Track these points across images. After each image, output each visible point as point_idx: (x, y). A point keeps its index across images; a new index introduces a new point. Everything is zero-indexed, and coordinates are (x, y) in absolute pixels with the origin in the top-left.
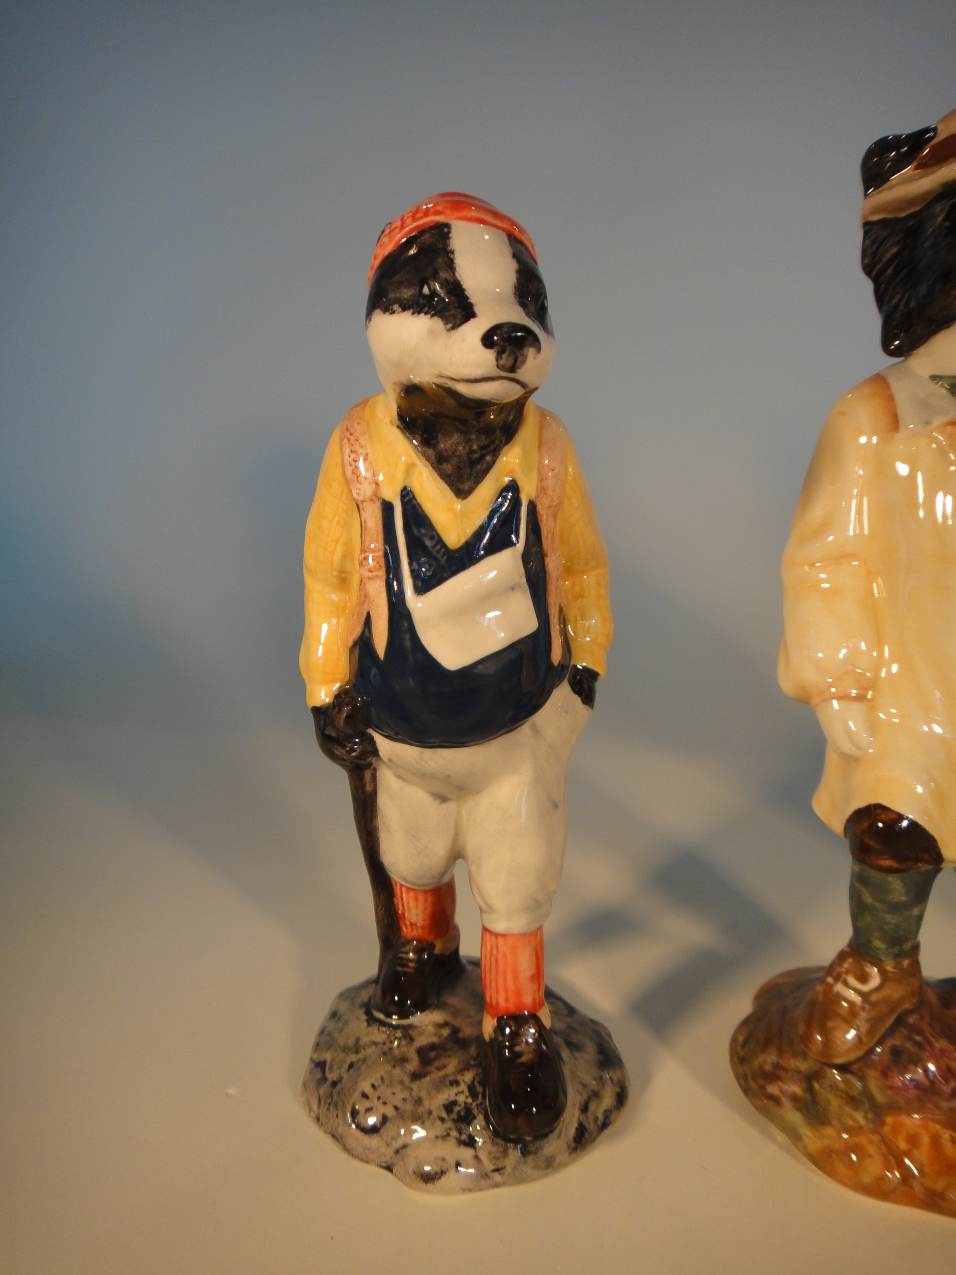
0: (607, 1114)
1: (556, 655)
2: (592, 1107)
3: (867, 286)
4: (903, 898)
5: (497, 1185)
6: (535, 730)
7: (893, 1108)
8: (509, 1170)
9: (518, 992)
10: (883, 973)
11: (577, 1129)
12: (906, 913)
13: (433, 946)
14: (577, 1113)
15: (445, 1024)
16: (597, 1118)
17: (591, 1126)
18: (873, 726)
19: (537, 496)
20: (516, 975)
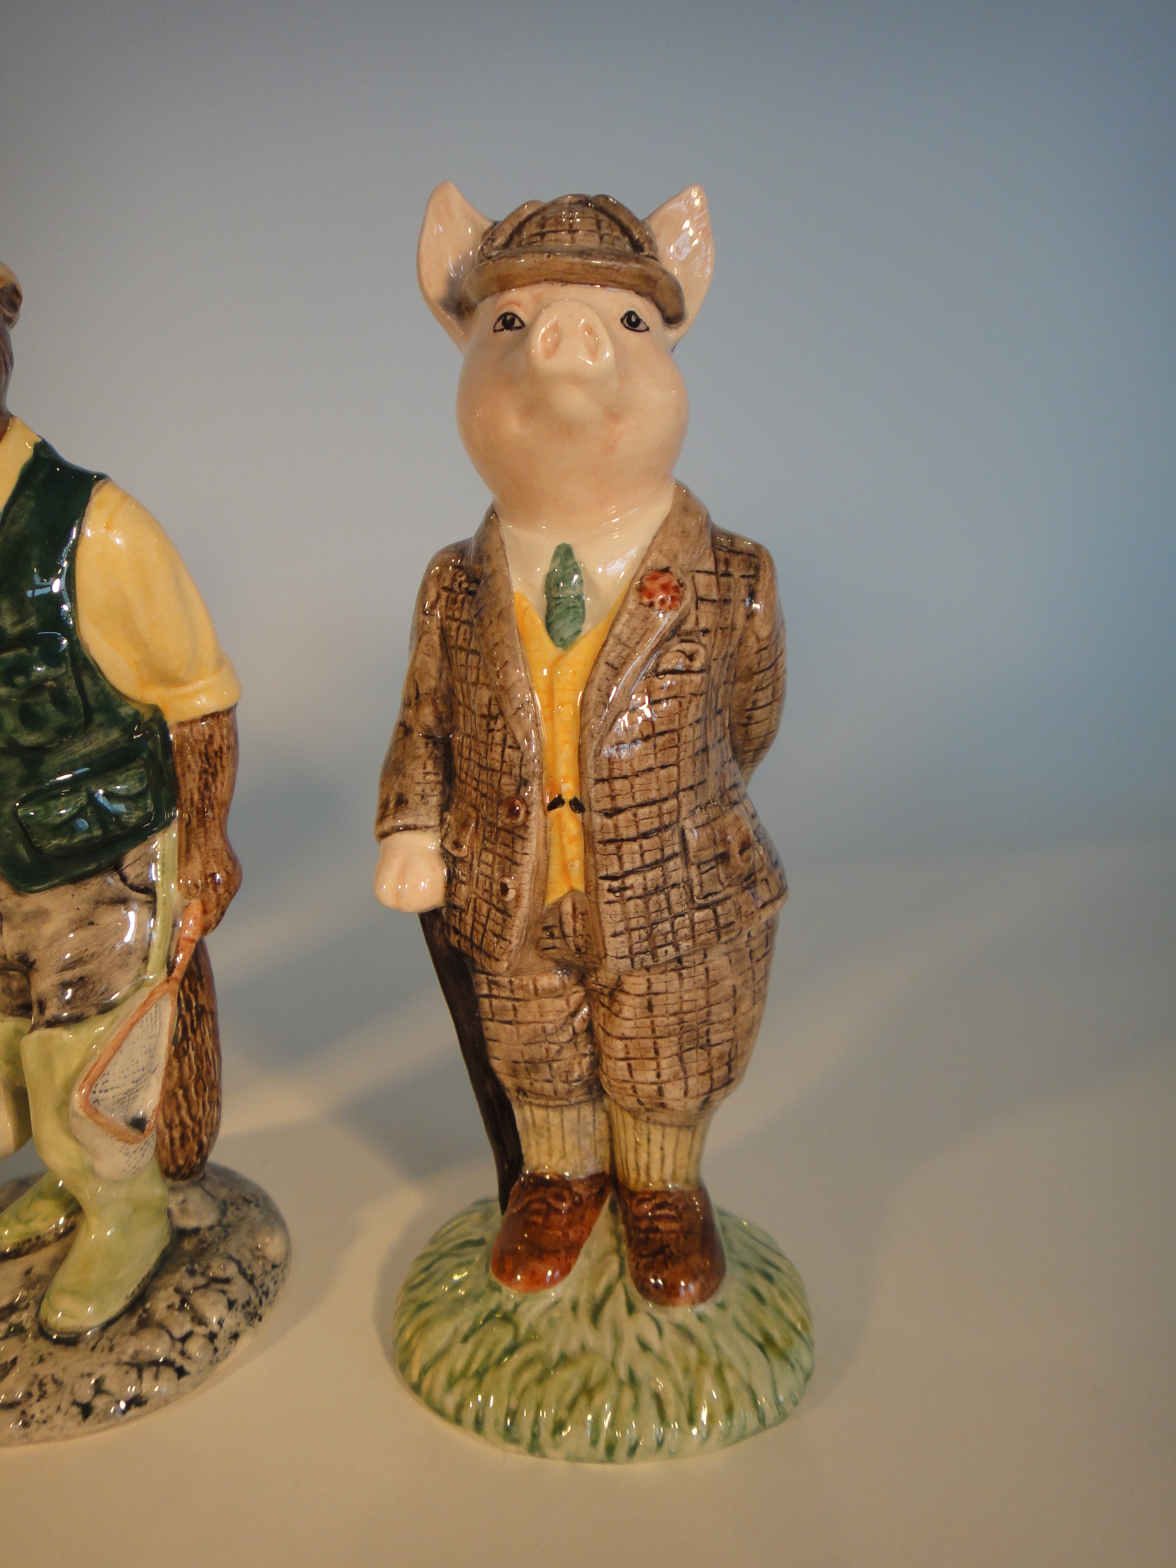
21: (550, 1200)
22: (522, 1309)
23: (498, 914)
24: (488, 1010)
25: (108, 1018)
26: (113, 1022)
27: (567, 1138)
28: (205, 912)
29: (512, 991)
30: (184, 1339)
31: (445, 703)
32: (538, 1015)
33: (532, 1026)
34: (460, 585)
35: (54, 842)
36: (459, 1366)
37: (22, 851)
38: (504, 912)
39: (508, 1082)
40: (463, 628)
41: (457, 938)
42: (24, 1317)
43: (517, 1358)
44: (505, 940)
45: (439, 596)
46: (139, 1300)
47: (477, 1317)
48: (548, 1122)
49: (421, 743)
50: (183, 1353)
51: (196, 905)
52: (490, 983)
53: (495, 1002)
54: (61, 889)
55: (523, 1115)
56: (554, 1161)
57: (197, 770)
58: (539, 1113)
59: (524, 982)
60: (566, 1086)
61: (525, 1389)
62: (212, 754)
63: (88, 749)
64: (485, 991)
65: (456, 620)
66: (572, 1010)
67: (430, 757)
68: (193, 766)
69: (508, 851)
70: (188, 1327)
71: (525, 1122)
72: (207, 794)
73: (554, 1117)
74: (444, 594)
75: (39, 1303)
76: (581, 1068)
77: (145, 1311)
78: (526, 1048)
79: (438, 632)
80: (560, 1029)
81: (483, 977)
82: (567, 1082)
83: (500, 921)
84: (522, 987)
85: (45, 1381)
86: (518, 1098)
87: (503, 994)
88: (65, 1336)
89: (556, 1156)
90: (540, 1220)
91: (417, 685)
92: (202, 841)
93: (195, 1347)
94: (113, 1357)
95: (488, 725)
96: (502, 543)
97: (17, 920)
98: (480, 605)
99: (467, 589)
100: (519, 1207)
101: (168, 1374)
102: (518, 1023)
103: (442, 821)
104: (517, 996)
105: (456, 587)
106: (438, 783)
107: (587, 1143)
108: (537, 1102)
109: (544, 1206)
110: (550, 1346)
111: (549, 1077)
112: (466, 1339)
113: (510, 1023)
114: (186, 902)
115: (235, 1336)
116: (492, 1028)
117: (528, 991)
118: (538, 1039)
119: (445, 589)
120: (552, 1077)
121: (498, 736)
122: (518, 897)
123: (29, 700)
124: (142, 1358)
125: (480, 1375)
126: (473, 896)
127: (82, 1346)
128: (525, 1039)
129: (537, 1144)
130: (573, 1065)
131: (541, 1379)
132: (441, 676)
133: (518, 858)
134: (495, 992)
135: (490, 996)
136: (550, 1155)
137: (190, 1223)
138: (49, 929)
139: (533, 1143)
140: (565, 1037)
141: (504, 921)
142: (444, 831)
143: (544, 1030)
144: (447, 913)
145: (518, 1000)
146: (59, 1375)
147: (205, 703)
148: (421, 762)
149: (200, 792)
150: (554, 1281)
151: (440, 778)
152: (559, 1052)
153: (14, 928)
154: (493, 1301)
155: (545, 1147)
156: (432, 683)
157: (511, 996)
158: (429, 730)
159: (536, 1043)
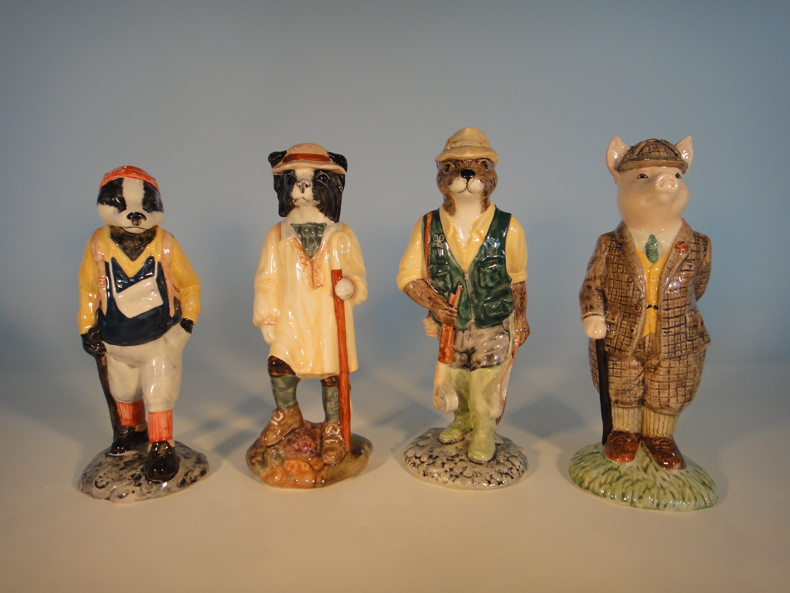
0: (196, 477)
1: (172, 313)
2: (189, 474)
3: (276, 194)
4: (283, 386)
5: (149, 498)
6: (166, 341)
7: (287, 458)
8: (153, 492)
9: (160, 433)
10: (284, 414)
11: (182, 480)
12: (286, 391)
13: (134, 428)
14: (183, 476)
15: (137, 454)
16: (191, 478)
17: (188, 480)
18: (275, 333)
19: (161, 260)
20: (159, 427)
21: (625, 438)
22: (621, 467)
23: (628, 339)
24: (612, 373)
25: (499, 367)
26: (501, 368)
27: (629, 419)
28: (521, 340)
29: (621, 367)
30: (511, 469)
31: (604, 279)
32: (629, 374)
33: (627, 378)
34: (614, 245)
35: (493, 314)
36: (603, 481)
37: (482, 316)
38: (631, 338)
39: (613, 398)
40: (616, 257)
41: (608, 348)
42: (463, 457)
43: (623, 479)
44: (630, 346)
45: (606, 248)
46: (494, 457)
47: (605, 469)
48: (623, 414)
49: (595, 291)
50: (511, 472)
51: (519, 336)
52: (613, 364)
53: (614, 370)
54: (489, 328)
55: (615, 411)
56: (624, 427)
57: (519, 298)
58: (620, 410)
59: (626, 364)
60: (635, 399)
61: (627, 488)
62: (523, 293)
63: (501, 289)
64: (611, 366)
65: (613, 255)
66: (639, 374)
67: (599, 295)
68: (518, 296)
69: (634, 320)
70: (511, 466)
71: (615, 413)
72: (522, 305)
73: (626, 411)
74: (608, 248)
75: (467, 454)
76: (640, 394)
77: (497, 460)
78: (623, 386)
79: (605, 258)
80: (635, 380)
81: (611, 362)
82: (635, 398)
83: (629, 341)
84: (625, 365)
85: (477, 473)
86: (614, 404)
87: (618, 367)
88: (478, 462)
89: (625, 425)
90: (622, 443)
91: (595, 273)
92: (521, 318)
93: (514, 471)
94: (494, 469)
95: (627, 284)
96: (631, 234)
97: (474, 337)
98: (624, 251)
99: (616, 247)
100: (613, 440)
101: (509, 478)
102: (622, 377)
103: (605, 313)
104: (623, 368)
105: (612, 246)
106: (602, 302)
107: (636, 422)
108: (621, 406)
109: (623, 440)
110: (633, 477)
111: (629, 396)
112: (603, 474)
113: (619, 377)
114: (516, 336)
115: (523, 472)
116: (612, 379)
117: (627, 367)
118: (628, 382)
119: (608, 246)
120: (630, 396)
121: (632, 287)
122: (636, 334)
123: (493, 274)
124: (501, 471)
125: (610, 483)
126: (617, 334)
127: (484, 466)
128: (623, 382)
129: (618, 421)
130: (637, 392)
131: (633, 484)
132: (604, 271)
133: (637, 322)
134: (615, 367)
135: (613, 368)
136: (623, 425)
137: (498, 442)
138: (483, 340)
139: (617, 421)
140: (636, 382)
141: (630, 340)
142: (606, 316)
143: (630, 379)
144: (605, 340)
145: (623, 369)
146: (480, 472)
147: (521, 278)
148: (596, 297)
149: (520, 305)
150: (628, 461)
151: (603, 301)
152: (634, 387)
153: (473, 339)
154: (610, 465)
155: (621, 422)
156: (601, 273)
157: (621, 368)
158: (598, 287)
159: (627, 384)
